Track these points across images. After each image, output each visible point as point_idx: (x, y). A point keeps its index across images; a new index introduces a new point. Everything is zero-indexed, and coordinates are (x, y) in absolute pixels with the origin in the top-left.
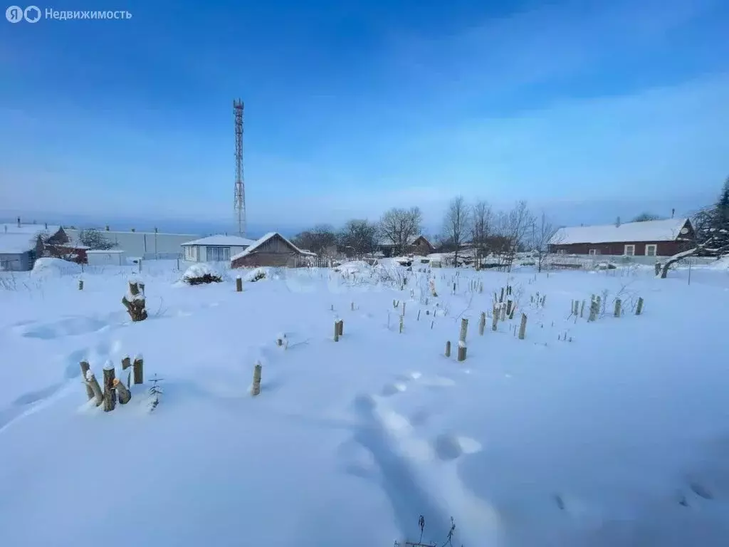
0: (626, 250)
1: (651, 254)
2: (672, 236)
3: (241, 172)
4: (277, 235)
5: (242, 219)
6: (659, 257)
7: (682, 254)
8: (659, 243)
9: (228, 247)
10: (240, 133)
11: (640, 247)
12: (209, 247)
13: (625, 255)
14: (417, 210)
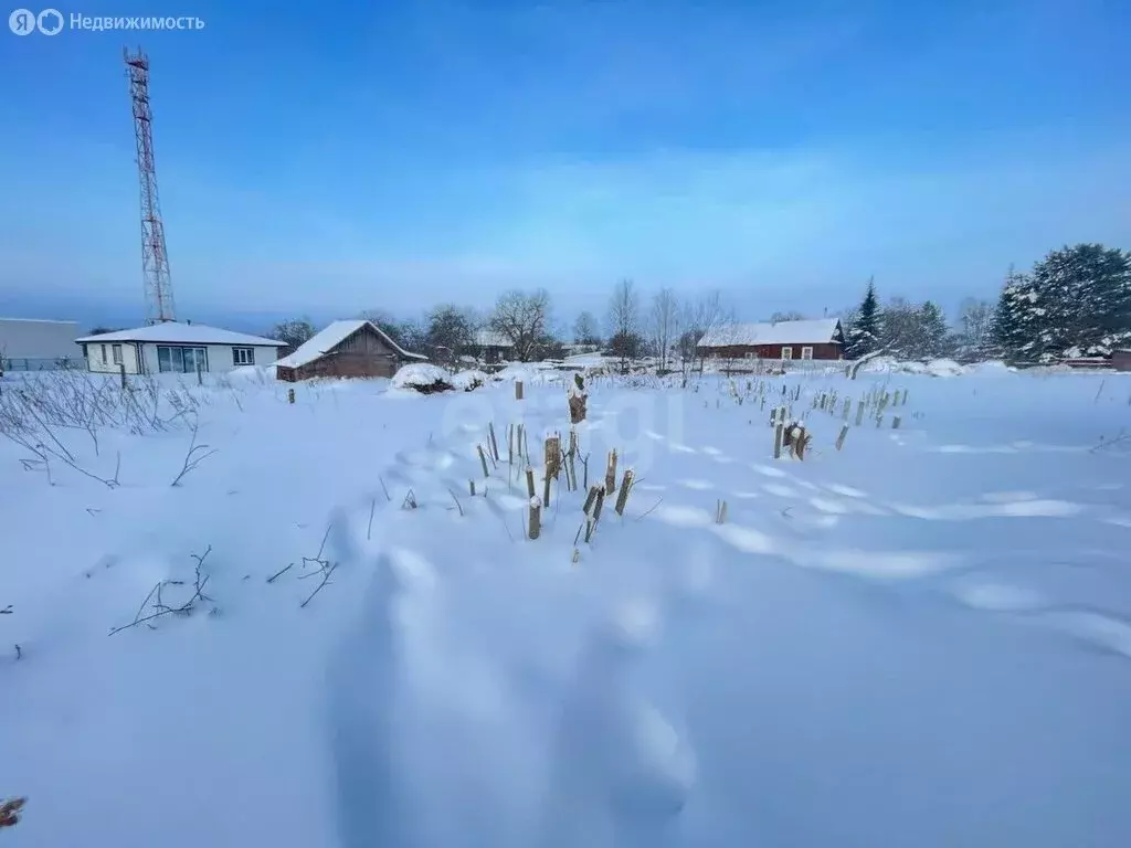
0: (783, 353)
1: (807, 358)
2: (827, 339)
3: (154, 201)
4: (367, 325)
5: (164, 293)
6: (816, 361)
7: (869, 355)
8: (816, 346)
9: (202, 346)
10: (144, 119)
11: (797, 350)
12: (163, 348)
13: (783, 359)
14: (545, 295)
